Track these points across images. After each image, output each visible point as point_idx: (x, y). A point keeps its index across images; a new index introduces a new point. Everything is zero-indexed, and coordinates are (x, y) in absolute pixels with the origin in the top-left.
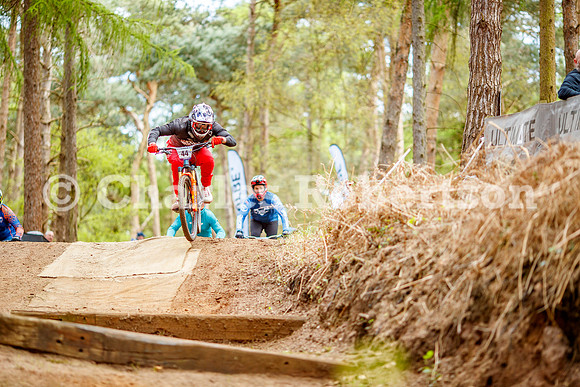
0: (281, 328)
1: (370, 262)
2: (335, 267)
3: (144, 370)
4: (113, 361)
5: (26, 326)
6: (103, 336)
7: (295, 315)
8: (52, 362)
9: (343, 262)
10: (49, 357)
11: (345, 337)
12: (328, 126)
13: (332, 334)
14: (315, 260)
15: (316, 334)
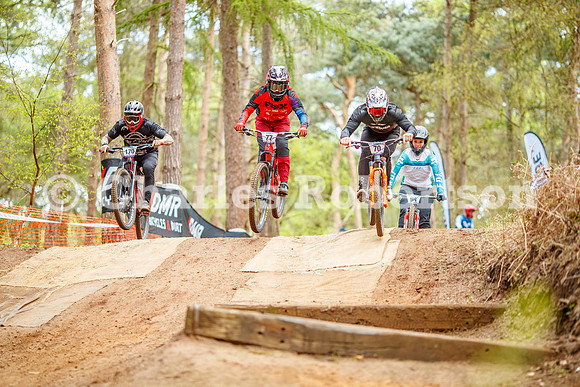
0: (482, 316)
1: (570, 247)
2: (534, 254)
3: (345, 359)
4: (315, 351)
5: (228, 318)
6: (303, 327)
7: (495, 303)
8: (255, 353)
9: (543, 248)
10: (251, 348)
11: (546, 323)
12: (528, 115)
13: (533, 321)
14: (515, 247)
15: (517, 321)
